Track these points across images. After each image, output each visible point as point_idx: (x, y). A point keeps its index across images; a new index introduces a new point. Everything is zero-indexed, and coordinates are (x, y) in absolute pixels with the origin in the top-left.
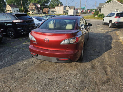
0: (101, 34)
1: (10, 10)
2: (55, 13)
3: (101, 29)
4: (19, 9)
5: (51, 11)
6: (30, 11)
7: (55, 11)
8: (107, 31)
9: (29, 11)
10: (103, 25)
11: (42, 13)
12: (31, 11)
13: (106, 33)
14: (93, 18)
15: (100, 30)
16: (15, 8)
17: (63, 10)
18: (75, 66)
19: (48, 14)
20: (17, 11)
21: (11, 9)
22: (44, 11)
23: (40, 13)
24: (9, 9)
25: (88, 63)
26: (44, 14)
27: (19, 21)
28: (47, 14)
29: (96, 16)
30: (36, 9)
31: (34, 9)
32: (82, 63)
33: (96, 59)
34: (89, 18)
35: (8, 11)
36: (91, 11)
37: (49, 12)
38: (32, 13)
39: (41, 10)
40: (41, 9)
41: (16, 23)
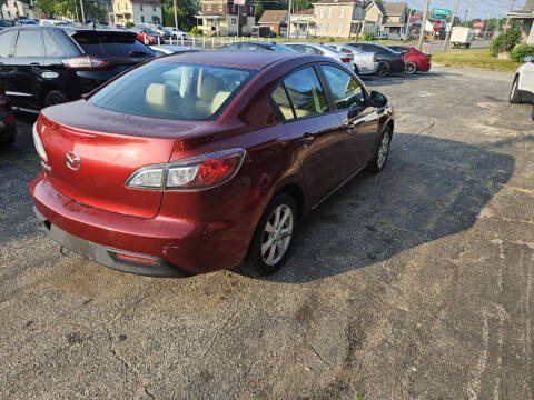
0: (470, 147)
1: (128, 16)
2: (312, 31)
3: (487, 123)
4: (164, 13)
5: (295, 25)
6: (205, 22)
7: (313, 25)
8: (514, 134)
9: (201, 23)
10: (512, 102)
11: (254, 30)
12: (209, 20)
13: (498, 145)
14: (484, 63)
15: (478, 126)
16: (145, 8)
17: (350, 21)
18: (229, 292)
19: (281, 36)
20: (155, 19)
21: (130, 11)
22: (263, 23)
23: (244, 30)
24: (123, 12)
25: (297, 286)
26: (261, 35)
27: (86, 62)
28: (274, 35)
29: (504, 56)
30: (231, 13)
31: (221, 10)
32: (269, 284)
33: (352, 273)
34: (466, 61)
35: (120, 16)
36: (492, 29)
37: (286, 26)
38: (213, 29)
39: (251, 20)
40: (252, 15)
41: (78, 73)
